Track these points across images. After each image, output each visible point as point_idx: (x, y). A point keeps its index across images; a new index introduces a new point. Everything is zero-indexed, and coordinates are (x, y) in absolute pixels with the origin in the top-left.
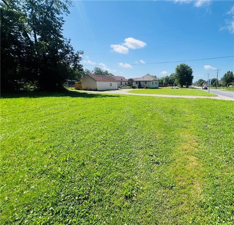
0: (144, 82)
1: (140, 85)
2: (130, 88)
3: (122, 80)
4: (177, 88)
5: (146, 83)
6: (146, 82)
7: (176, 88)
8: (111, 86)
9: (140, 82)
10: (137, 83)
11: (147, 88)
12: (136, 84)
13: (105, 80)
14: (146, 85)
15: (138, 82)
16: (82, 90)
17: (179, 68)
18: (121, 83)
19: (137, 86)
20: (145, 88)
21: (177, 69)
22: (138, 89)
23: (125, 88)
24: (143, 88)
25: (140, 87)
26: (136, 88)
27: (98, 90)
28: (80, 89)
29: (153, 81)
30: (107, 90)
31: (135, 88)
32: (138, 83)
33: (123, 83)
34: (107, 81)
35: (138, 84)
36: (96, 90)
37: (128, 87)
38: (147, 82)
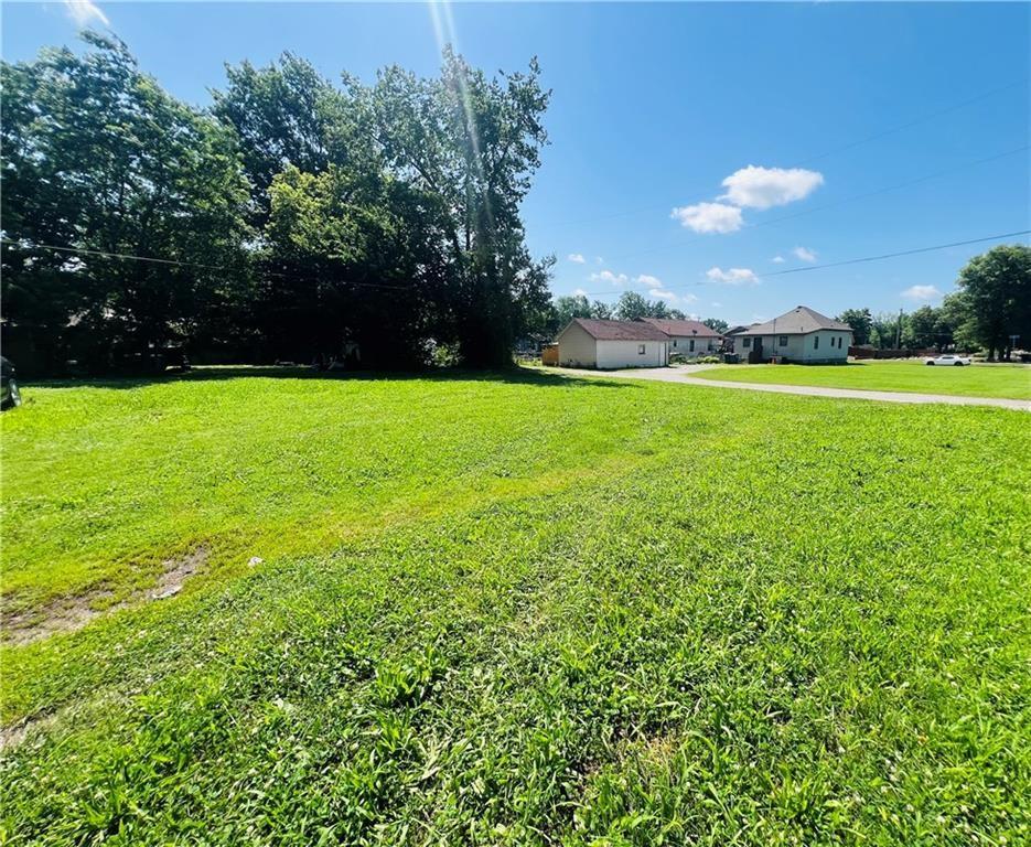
0: (777, 340)
1: (759, 350)
2: (716, 362)
3: (695, 332)
4: (959, 364)
5: (783, 344)
6: (784, 338)
7: (952, 361)
8: (644, 353)
9: (761, 339)
10: (746, 344)
11: (785, 361)
12: (744, 346)
13: (626, 335)
14: (781, 349)
15: (753, 339)
16: (557, 365)
17: (978, 268)
18: (692, 342)
19: (745, 353)
20: (775, 363)
21: (969, 274)
22: (746, 366)
23: (699, 363)
24: (766, 362)
25: (758, 357)
26: (743, 360)
27: (599, 366)
28: (551, 365)
29: (819, 335)
30: (628, 368)
31: (736, 363)
32: (752, 343)
33: (700, 345)
34: (632, 339)
35: (751, 348)
36: (594, 367)
37: (711, 358)
38: (790, 341)
